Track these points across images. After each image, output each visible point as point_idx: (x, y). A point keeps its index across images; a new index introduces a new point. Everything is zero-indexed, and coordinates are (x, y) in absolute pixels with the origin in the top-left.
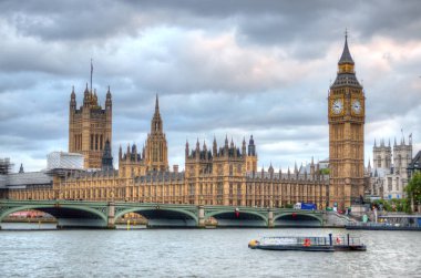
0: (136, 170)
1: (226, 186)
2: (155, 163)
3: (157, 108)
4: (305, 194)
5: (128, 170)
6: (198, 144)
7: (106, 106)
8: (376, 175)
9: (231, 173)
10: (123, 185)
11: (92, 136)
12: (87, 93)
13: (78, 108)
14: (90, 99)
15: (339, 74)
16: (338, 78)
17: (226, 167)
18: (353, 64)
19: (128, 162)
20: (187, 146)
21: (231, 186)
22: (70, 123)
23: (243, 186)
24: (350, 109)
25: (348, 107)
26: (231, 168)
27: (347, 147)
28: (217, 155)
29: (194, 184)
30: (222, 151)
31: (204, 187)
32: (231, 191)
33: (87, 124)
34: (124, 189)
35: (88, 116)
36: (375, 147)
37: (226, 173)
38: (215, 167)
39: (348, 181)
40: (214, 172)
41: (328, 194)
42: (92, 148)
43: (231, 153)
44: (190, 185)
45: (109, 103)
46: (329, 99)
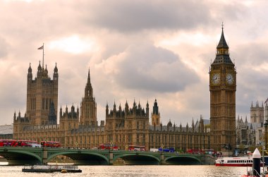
0: (72, 125)
1: (134, 137)
2: (87, 120)
3: (89, 79)
4: (193, 142)
5: (66, 124)
6: (115, 106)
7: (54, 77)
8: (251, 128)
9: (138, 127)
10: (62, 135)
11: (43, 100)
12: (39, 68)
13: (33, 79)
14: (42, 72)
15: (217, 55)
16: (216, 58)
17: (134, 122)
18: (228, 48)
19: (66, 118)
20: (107, 107)
21: (138, 137)
22: (28, 90)
23: (147, 136)
24: (225, 81)
25: (223, 79)
26: (138, 123)
27: (223, 108)
28: (128, 114)
29: (112, 135)
30: (132, 111)
31: (119, 137)
32: (138, 140)
33: (39, 91)
34: (63, 139)
35: (40, 85)
36: (252, 108)
37: (134, 127)
38: (126, 123)
39: (223, 133)
40: (125, 126)
41: (209, 142)
42: (43, 108)
43: (138, 112)
44: (109, 135)
45: (56, 75)
46: (210, 73)
